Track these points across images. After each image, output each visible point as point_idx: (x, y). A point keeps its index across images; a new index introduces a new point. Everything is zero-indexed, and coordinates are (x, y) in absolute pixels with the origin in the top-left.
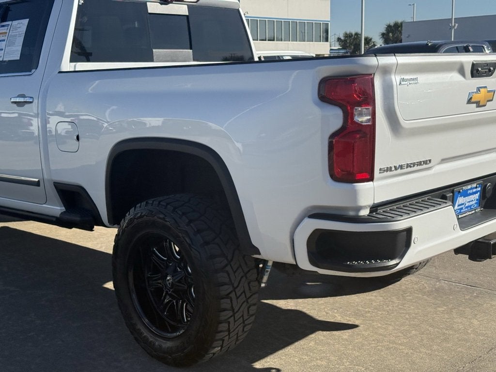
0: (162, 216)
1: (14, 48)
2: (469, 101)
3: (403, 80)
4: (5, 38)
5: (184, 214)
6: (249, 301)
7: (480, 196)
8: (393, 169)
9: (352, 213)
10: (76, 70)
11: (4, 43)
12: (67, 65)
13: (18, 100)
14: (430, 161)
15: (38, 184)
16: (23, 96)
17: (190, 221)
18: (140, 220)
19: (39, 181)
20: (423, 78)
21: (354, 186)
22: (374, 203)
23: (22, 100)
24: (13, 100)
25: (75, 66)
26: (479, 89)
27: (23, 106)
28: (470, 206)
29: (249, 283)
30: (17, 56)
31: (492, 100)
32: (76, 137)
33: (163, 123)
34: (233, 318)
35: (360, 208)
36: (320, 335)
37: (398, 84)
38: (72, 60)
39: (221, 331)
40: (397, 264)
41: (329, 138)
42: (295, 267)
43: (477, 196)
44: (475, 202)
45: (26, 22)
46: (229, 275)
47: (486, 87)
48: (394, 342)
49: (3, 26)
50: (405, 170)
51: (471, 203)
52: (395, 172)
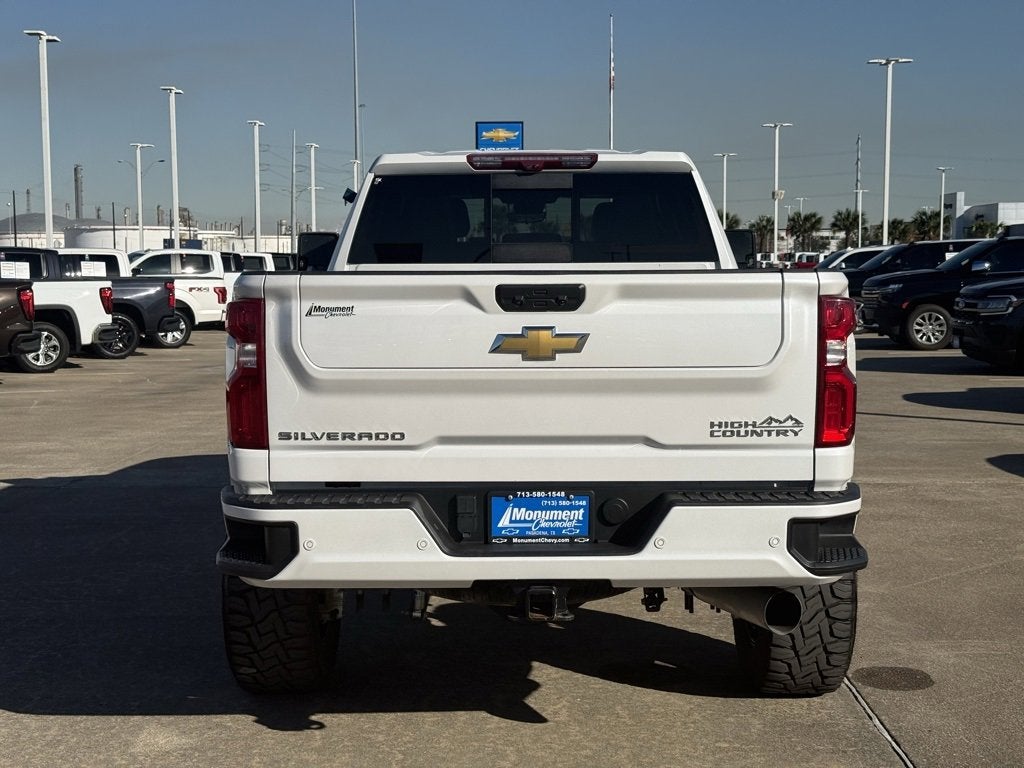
2: (497, 349)
3: (317, 309)
7: (589, 516)
8: (309, 436)
14: (403, 436)
22: (270, 482)
26: (525, 331)
28: (559, 529)
31: (577, 352)
35: (247, 485)
37: (303, 314)
40: (275, 574)
43: (579, 514)
44: (574, 523)
50: (340, 442)
51: (558, 524)
52: (314, 442)
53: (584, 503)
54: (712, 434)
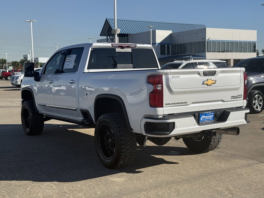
0: (107, 119)
1: (71, 64)
2: (203, 84)
3: (173, 77)
4: (69, 61)
5: (113, 118)
6: (133, 147)
7: (214, 116)
8: (171, 104)
9: (156, 117)
10: (89, 72)
11: (69, 62)
12: (86, 70)
13: (71, 82)
14: (187, 102)
15: (76, 110)
16: (72, 80)
17: (115, 120)
18: (102, 120)
19: (76, 109)
20: (181, 76)
21: (156, 109)
22: (163, 114)
23: (72, 82)
24: (70, 82)
25: (89, 71)
26: (207, 80)
27: (72, 84)
28: (209, 119)
29: (132, 141)
30: (72, 67)
31: (215, 83)
32: (86, 94)
33: (109, 89)
34: (126, 152)
35: (158, 116)
36: (164, 165)
37: (171, 78)
38: (88, 68)
39: (122, 156)
40: (170, 133)
41: (149, 94)
42: (142, 134)
43: (212, 116)
44: (211, 118)
45: (76, 55)
46: (125, 138)
47: (211, 79)
48: (188, 168)
49: (69, 57)
50: (176, 105)
51: (209, 118)
52: (172, 105)
53: (213, 114)
54: (231, 99)
